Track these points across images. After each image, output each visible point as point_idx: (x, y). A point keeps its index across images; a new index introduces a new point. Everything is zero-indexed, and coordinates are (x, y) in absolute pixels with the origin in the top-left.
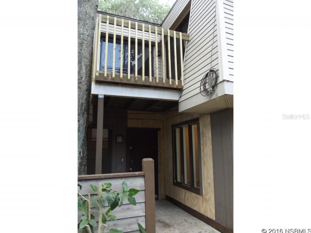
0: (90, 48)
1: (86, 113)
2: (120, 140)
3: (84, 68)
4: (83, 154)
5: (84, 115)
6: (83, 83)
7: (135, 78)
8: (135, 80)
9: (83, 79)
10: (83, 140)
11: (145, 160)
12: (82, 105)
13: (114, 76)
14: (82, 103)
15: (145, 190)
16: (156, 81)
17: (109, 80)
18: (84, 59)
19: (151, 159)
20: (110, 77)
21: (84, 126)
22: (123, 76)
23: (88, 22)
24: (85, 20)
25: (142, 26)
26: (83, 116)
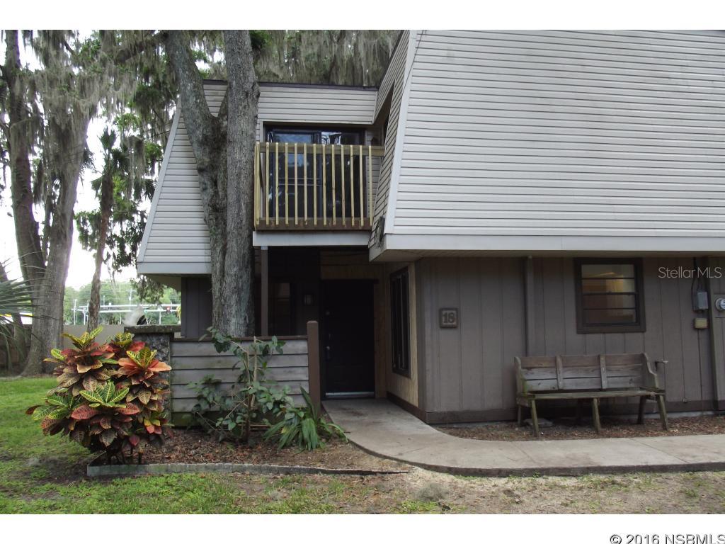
0: (250, 179)
1: (249, 266)
2: (308, 300)
3: (243, 207)
4: (250, 320)
5: (248, 269)
6: (243, 227)
7: (304, 222)
8: (304, 225)
9: (244, 222)
10: (249, 302)
11: (309, 322)
12: (245, 257)
13: (277, 223)
14: (244, 254)
15: (307, 354)
16: (332, 223)
17: (272, 229)
18: (243, 195)
19: (315, 322)
20: (273, 225)
21: (249, 283)
22: (289, 222)
23: (245, 143)
24: (241, 142)
25: (312, 148)
26: (246, 271)
